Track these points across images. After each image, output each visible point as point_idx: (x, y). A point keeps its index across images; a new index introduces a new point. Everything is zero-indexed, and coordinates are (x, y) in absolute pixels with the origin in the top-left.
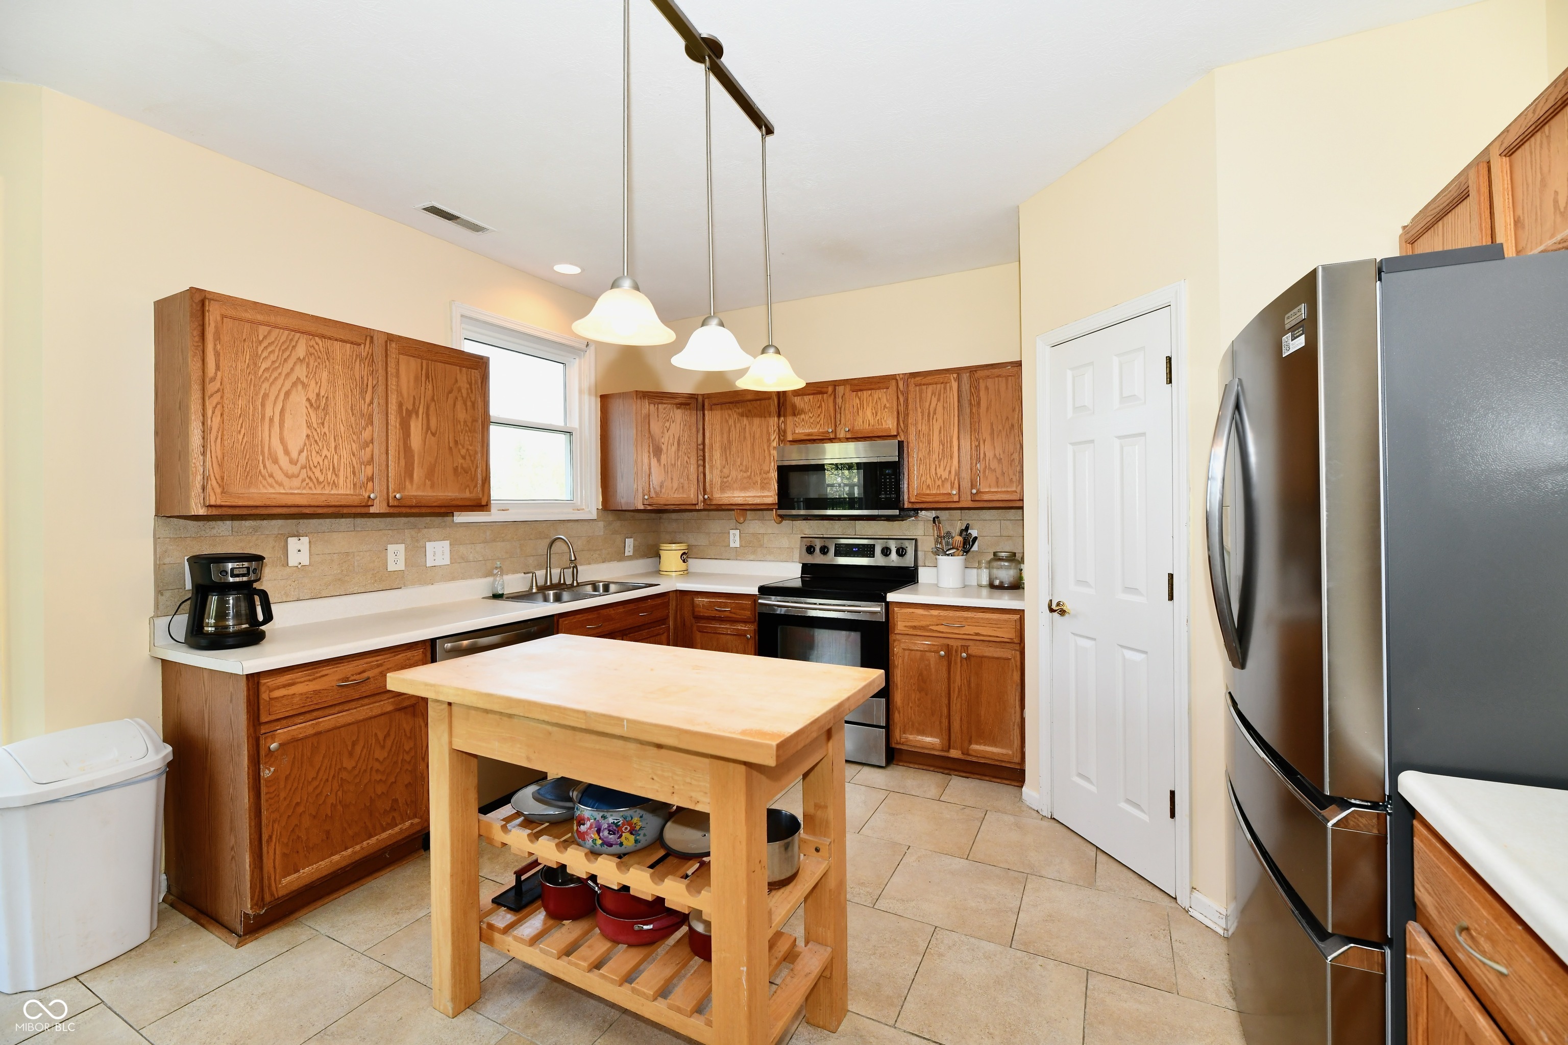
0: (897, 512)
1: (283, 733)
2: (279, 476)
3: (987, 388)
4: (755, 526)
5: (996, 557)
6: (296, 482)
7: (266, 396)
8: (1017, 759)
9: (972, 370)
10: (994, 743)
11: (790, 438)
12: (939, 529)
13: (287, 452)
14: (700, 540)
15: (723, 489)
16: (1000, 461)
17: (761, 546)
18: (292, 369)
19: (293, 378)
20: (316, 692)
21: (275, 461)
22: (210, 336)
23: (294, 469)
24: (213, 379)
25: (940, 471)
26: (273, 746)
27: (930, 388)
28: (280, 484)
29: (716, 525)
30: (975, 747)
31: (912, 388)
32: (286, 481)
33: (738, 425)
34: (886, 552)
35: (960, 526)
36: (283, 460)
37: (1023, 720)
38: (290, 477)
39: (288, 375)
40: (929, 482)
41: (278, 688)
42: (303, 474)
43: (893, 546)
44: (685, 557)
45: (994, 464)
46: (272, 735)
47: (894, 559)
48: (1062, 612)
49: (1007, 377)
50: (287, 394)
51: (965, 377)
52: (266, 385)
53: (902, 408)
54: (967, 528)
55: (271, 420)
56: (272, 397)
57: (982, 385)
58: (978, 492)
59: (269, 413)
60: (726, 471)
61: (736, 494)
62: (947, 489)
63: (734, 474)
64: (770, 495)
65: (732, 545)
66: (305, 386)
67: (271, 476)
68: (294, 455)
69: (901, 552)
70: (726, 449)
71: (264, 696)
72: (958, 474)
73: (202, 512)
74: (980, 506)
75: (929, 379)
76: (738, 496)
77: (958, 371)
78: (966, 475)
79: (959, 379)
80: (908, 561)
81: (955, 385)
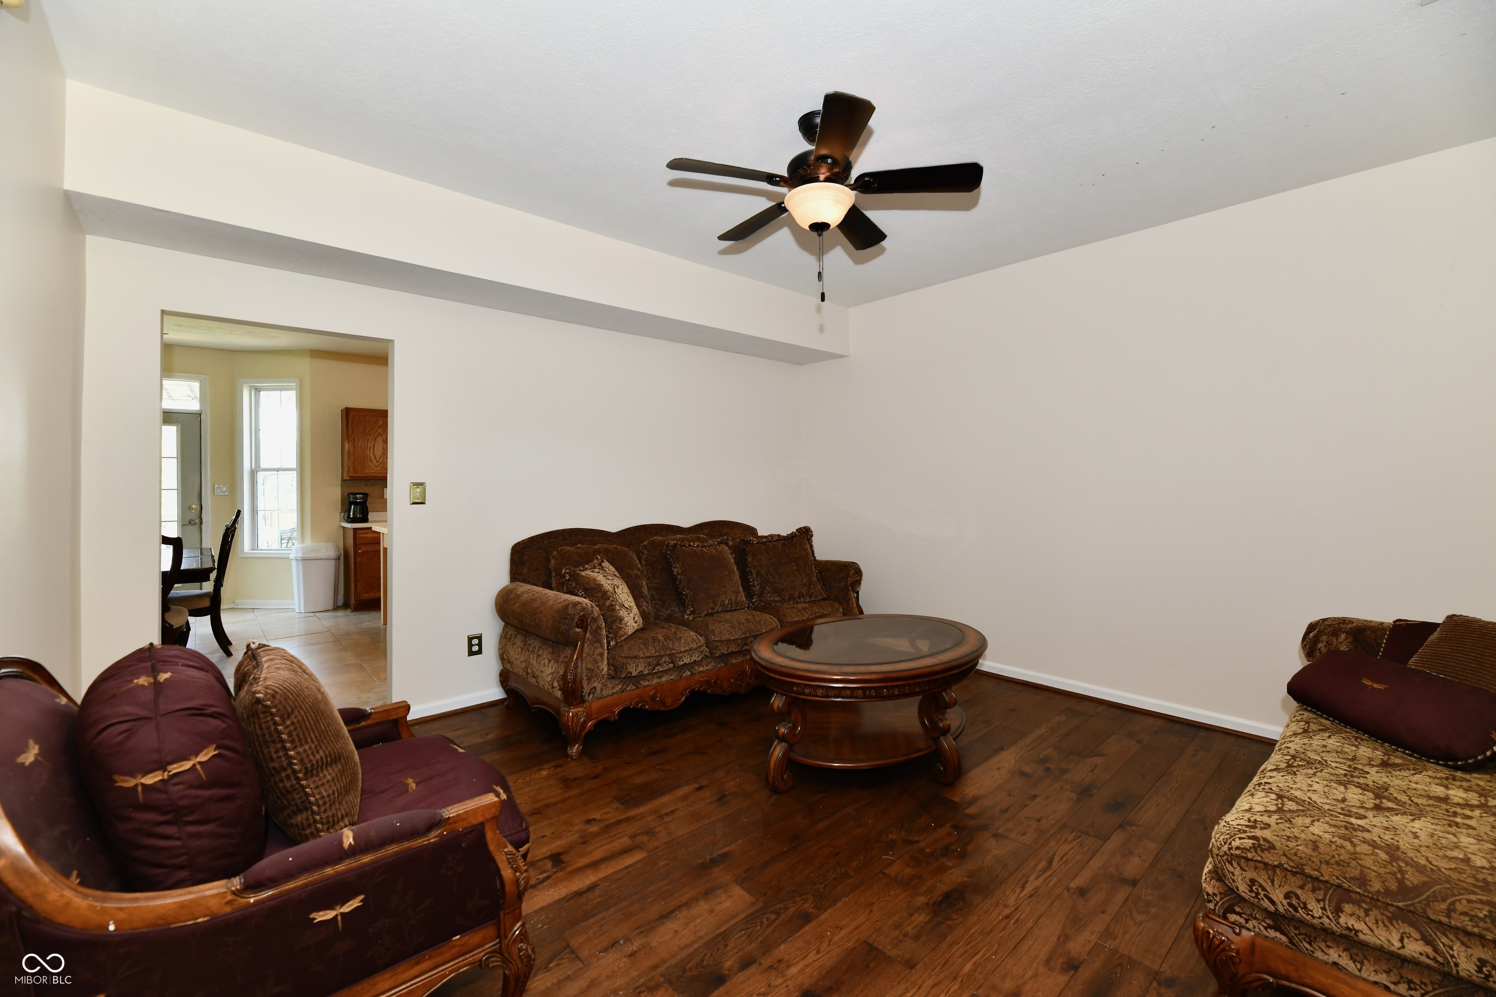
1: (364, 548)
2: (373, 467)
6: (378, 469)
7: (368, 440)
13: (375, 458)
18: (377, 430)
19: (377, 433)
20: (374, 537)
21: (371, 462)
22: (350, 422)
23: (378, 464)
24: (351, 436)
26: (360, 551)
28: (373, 469)
32: (375, 468)
36: (374, 461)
38: (376, 467)
39: (376, 432)
41: (363, 534)
42: (381, 466)
46: (360, 549)
50: (376, 439)
52: (368, 436)
55: (370, 448)
56: (370, 440)
59: (369, 445)
66: (382, 435)
67: (370, 466)
68: (378, 459)
71: (358, 536)
73: (348, 478)
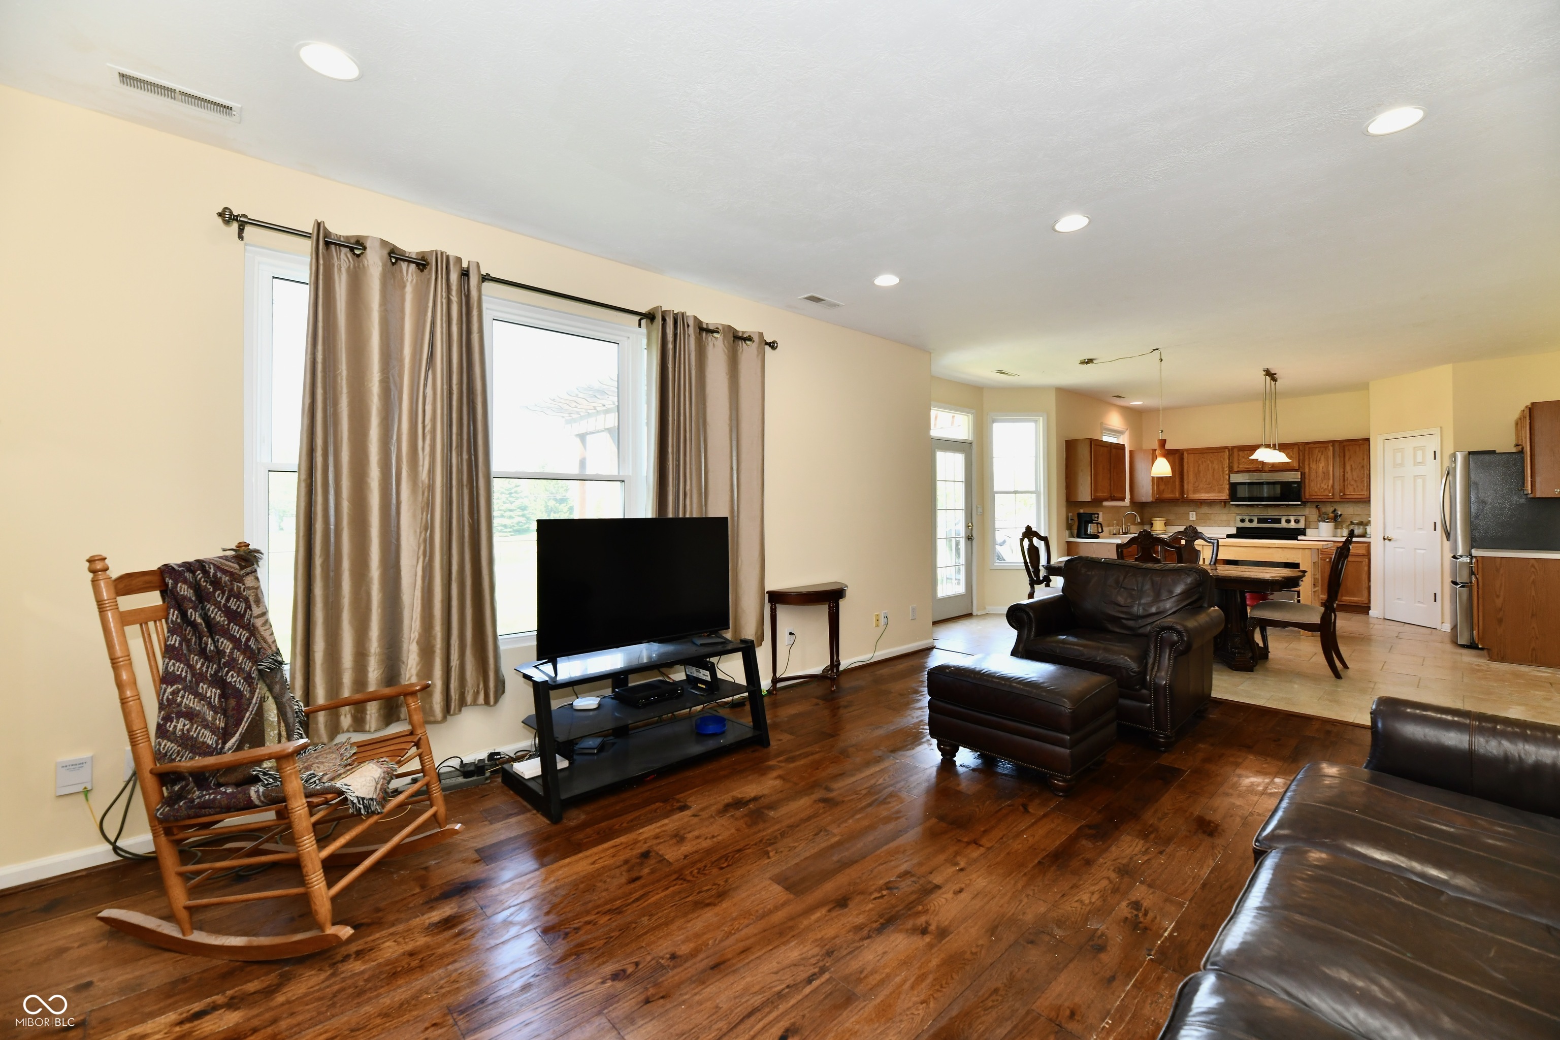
0: (1299, 503)
3: (1349, 450)
4: (1205, 510)
5: (1352, 523)
8: (1366, 601)
9: (1341, 442)
10: (1354, 596)
11: (1236, 469)
12: (1319, 511)
14: (1172, 517)
15: (1195, 492)
16: (1356, 481)
17: (1210, 519)
25: (1323, 485)
27: (1317, 449)
29: (1181, 510)
30: (1344, 598)
31: (1307, 449)
33: (1204, 464)
34: (1288, 521)
35: (1332, 509)
37: (1369, 588)
40: (1316, 490)
43: (1292, 519)
44: (1166, 524)
45: (1353, 482)
47: (1293, 525)
48: (1390, 540)
49: (1360, 445)
51: (1337, 445)
53: (1301, 458)
54: (1335, 510)
57: (1346, 449)
58: (1344, 494)
60: (1197, 484)
61: (1203, 495)
62: (1326, 493)
63: (1201, 486)
64: (1225, 495)
65: (1191, 519)
69: (1297, 521)
70: (1197, 474)
72: (1333, 486)
74: (1345, 500)
75: (1316, 445)
76: (1204, 496)
77: (1333, 442)
78: (1337, 488)
79: (1333, 446)
80: (1301, 525)
81: (1331, 448)
